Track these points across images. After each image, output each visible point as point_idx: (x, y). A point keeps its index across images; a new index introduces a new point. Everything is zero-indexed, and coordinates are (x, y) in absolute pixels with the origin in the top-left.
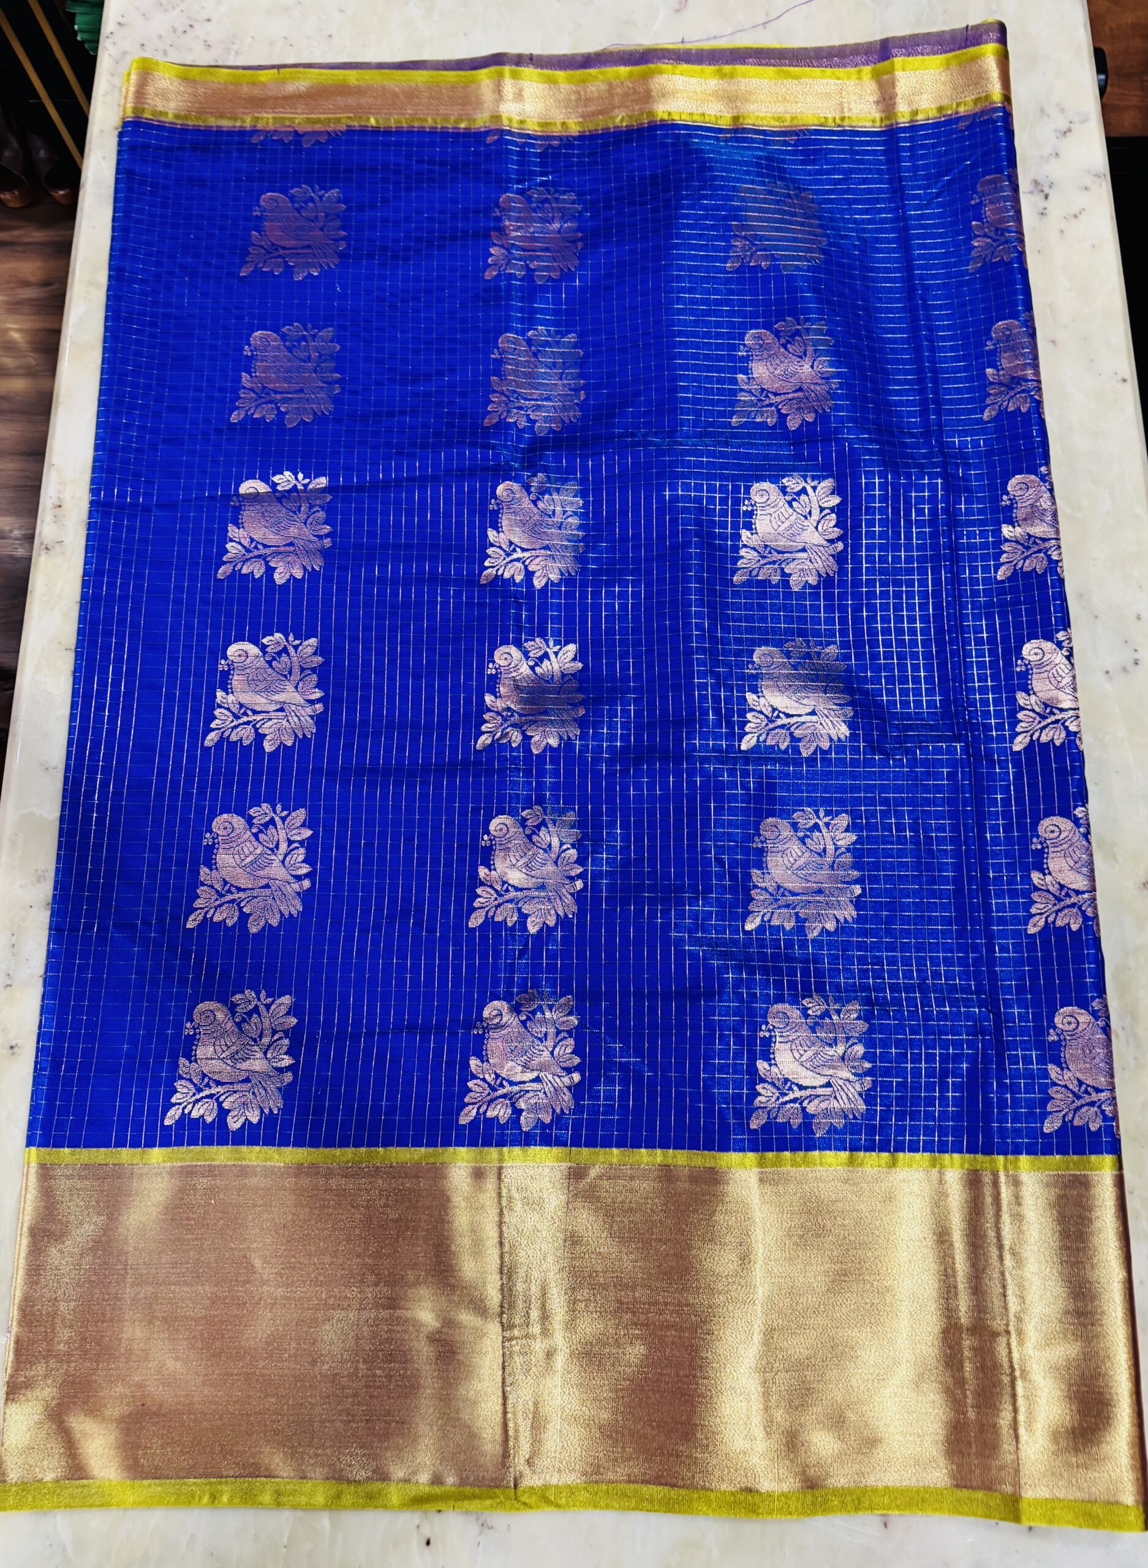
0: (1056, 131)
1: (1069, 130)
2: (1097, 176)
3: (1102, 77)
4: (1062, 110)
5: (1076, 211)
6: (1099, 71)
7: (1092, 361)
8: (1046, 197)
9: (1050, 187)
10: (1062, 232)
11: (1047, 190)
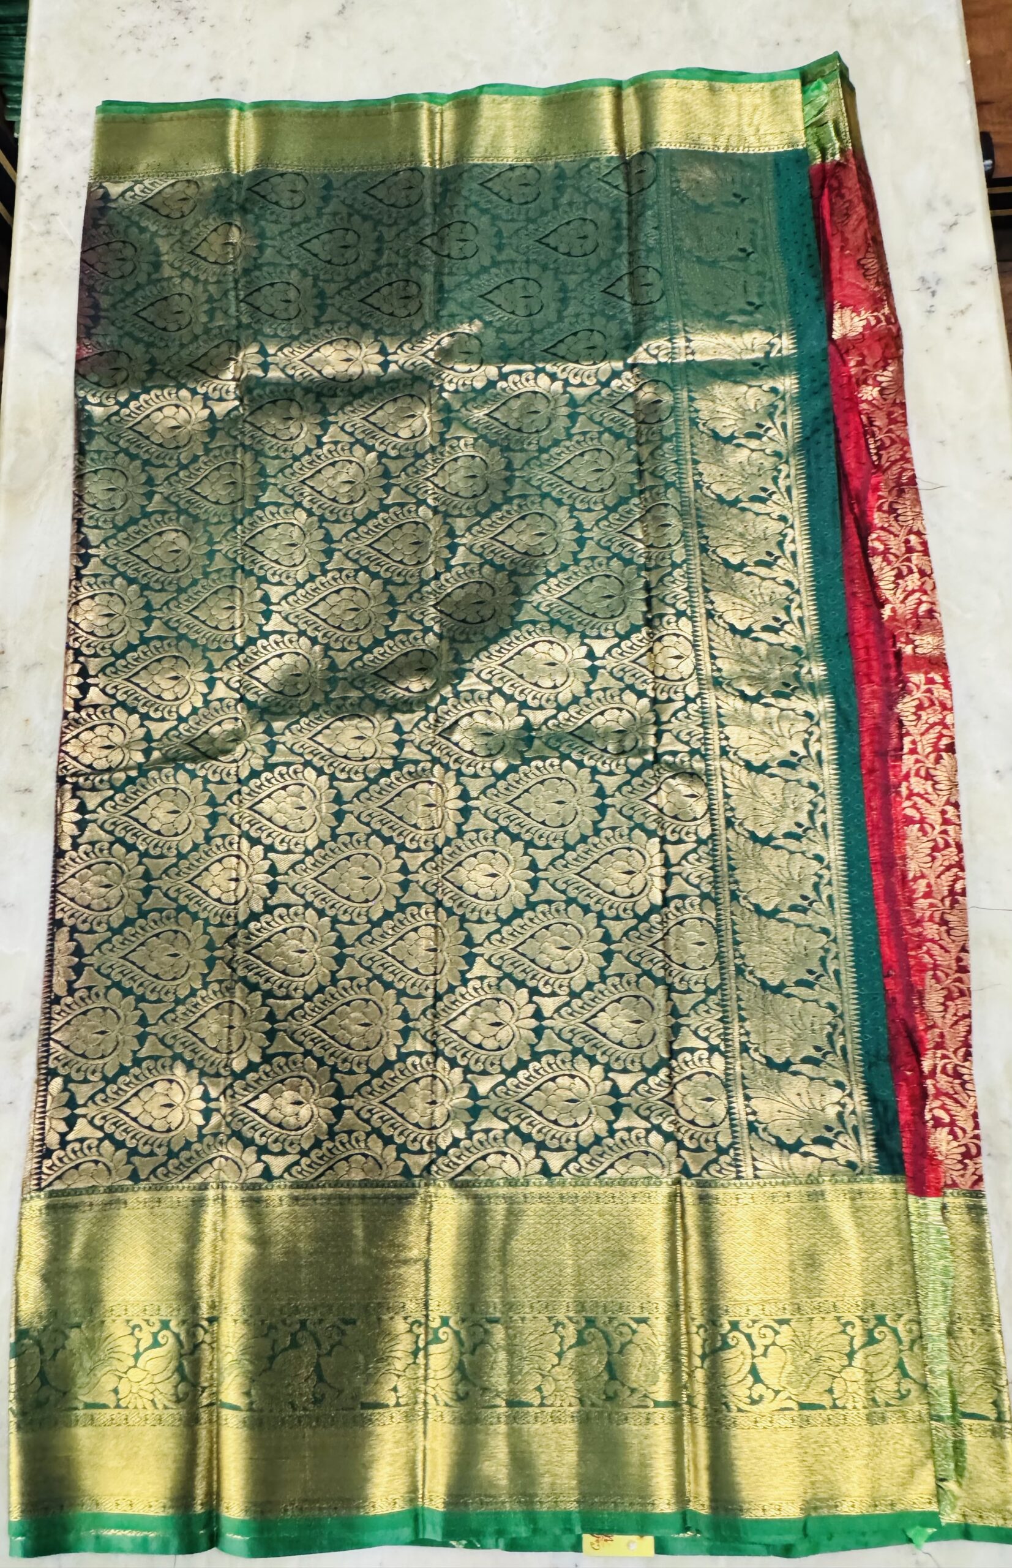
0: (943, 225)
1: (955, 224)
2: (984, 269)
3: (989, 162)
4: (948, 203)
5: (962, 307)
6: (985, 157)
7: (979, 459)
8: (933, 294)
9: (938, 282)
10: (949, 329)
11: (934, 287)
